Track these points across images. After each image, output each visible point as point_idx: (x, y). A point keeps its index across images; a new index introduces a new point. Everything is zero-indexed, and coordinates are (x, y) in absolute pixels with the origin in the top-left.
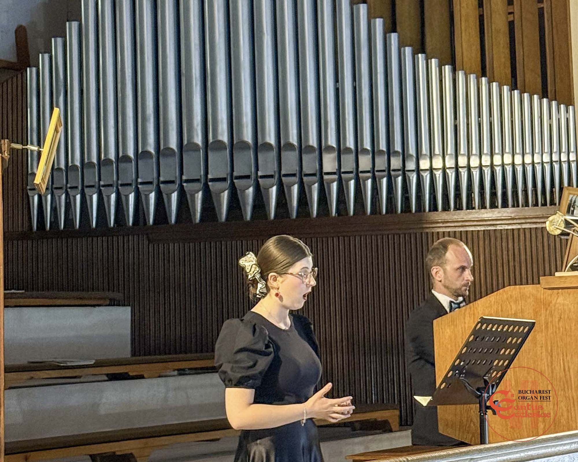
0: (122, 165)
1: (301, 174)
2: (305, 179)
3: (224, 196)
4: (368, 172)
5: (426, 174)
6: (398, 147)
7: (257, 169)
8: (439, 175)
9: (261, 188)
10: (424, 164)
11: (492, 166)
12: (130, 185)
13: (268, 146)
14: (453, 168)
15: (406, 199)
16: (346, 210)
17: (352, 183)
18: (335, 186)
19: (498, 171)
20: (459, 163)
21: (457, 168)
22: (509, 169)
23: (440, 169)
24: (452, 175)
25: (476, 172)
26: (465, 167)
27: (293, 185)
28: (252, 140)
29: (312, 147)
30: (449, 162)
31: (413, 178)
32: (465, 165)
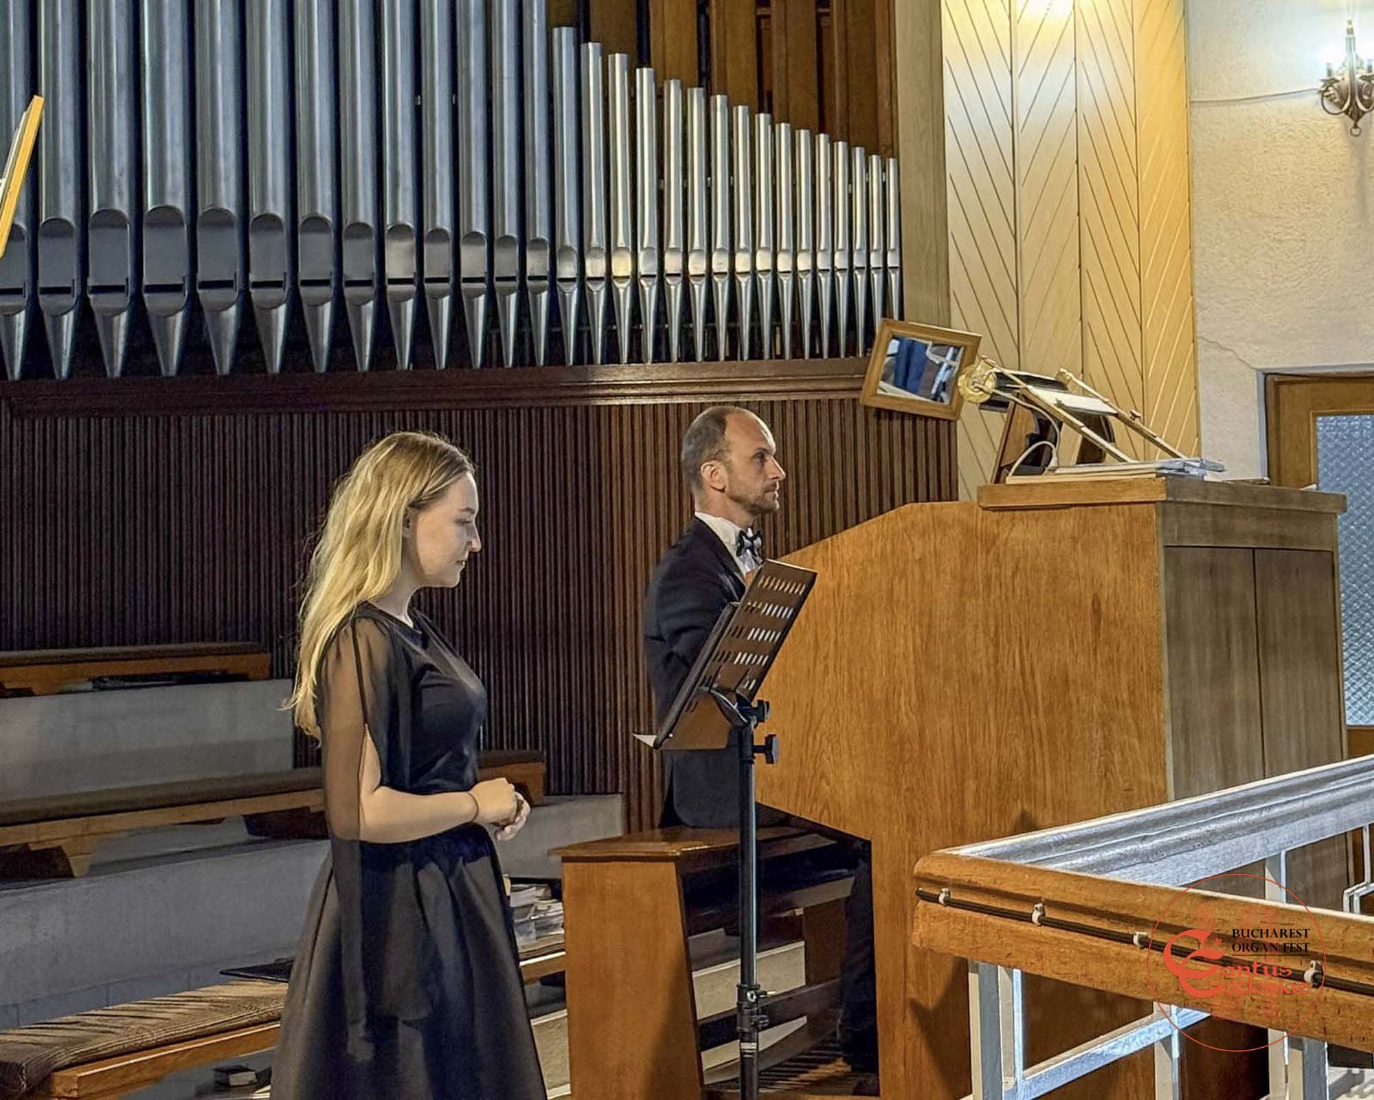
1: (340, 281)
2: (348, 291)
3: (175, 322)
4: (480, 280)
5: (599, 287)
7: (247, 269)
8: (623, 289)
9: (255, 306)
10: (596, 267)
11: (732, 274)
13: (270, 222)
14: (653, 276)
15: (556, 338)
16: (433, 357)
17: (446, 302)
18: (409, 306)
19: (743, 285)
20: (666, 267)
21: (661, 276)
22: (766, 281)
23: (627, 277)
24: (650, 291)
25: (700, 286)
26: (678, 275)
27: (323, 304)
28: (237, 206)
29: (365, 226)
30: (644, 264)
31: (572, 295)
32: (678, 272)
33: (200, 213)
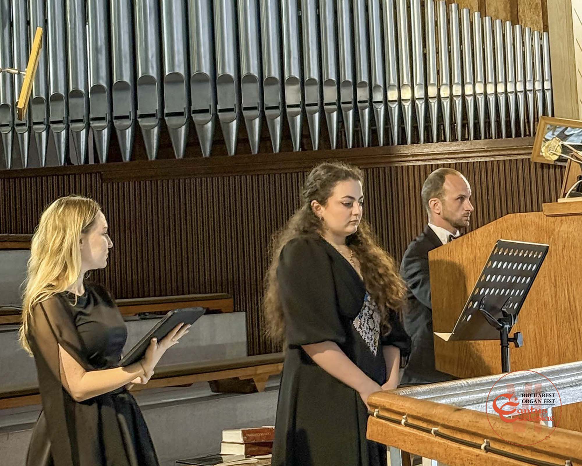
0: (72, 101)
1: (263, 108)
2: (267, 112)
3: (181, 131)
4: (334, 104)
5: (394, 106)
7: (216, 103)
8: (407, 106)
9: (221, 122)
10: (392, 95)
11: (463, 96)
12: (81, 121)
13: (227, 79)
14: (422, 99)
15: (374, 132)
16: (311, 144)
17: (317, 116)
18: (298, 119)
19: (469, 101)
20: (429, 94)
21: (427, 98)
22: (481, 99)
23: (409, 100)
24: (421, 107)
25: (447, 102)
26: (435, 97)
27: (255, 119)
28: (210, 71)
29: (274, 78)
30: (418, 92)
31: (381, 109)
32: (435, 96)
33: (192, 75)
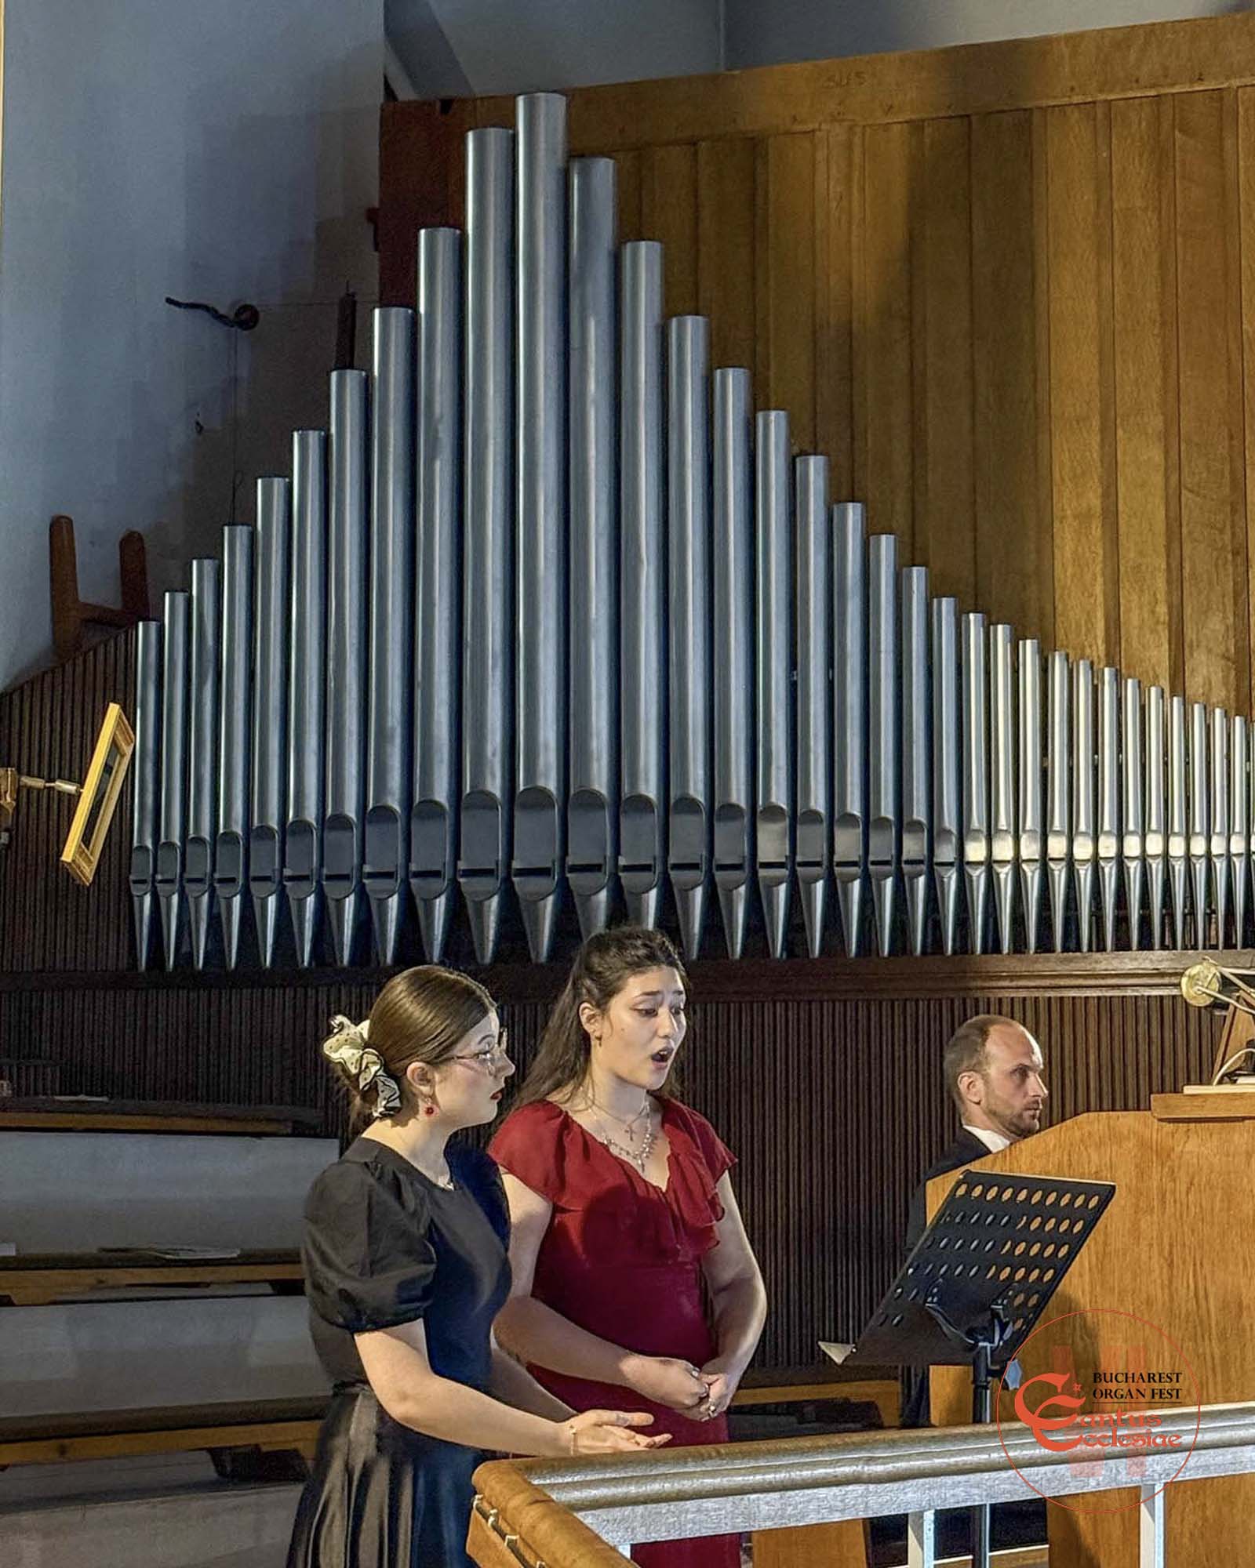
0: (330, 836)
1: (712, 866)
2: (719, 876)
3: (545, 906)
4: (854, 864)
5: (977, 872)
6: (919, 813)
7: (617, 852)
8: (1005, 873)
10: (975, 851)
11: (1120, 858)
12: (346, 877)
13: (641, 804)
14: (1036, 860)
16: (806, 945)
17: (819, 887)
18: (782, 890)
19: (1132, 871)
20: (1049, 851)
21: (1044, 859)
22: (1156, 866)
23: (1009, 862)
24: (1033, 877)
25: (1086, 871)
26: (1061, 859)
27: (693, 888)
28: (609, 788)
29: (738, 807)
30: (1027, 847)
31: (951, 878)
32: (1062, 856)
33: (572, 793)
